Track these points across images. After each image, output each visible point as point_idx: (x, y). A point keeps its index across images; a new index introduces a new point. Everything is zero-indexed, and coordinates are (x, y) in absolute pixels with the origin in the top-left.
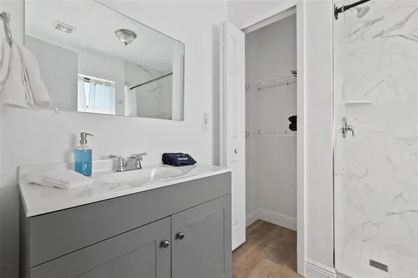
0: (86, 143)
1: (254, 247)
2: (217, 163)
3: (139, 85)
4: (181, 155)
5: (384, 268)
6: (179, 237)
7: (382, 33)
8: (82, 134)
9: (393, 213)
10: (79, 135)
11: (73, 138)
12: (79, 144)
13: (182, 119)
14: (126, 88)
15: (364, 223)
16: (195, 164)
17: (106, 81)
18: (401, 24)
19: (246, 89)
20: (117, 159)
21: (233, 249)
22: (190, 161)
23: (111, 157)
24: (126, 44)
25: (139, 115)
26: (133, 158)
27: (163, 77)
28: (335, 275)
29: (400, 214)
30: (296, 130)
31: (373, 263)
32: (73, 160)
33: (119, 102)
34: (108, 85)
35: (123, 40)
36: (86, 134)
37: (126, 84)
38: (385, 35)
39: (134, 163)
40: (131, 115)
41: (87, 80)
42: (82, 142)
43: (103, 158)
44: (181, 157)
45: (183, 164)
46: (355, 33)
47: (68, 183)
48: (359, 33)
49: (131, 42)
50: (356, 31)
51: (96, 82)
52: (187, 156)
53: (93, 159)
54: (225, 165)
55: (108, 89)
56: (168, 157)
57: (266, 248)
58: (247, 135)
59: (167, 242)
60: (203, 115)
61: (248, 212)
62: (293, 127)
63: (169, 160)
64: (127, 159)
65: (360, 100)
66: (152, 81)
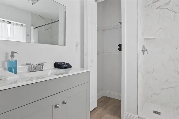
0: (14, 57)
1: (101, 109)
2: (82, 67)
3: (40, 26)
4: (64, 63)
5: (159, 113)
6: (64, 103)
7: (160, 7)
8: (12, 52)
9: (164, 89)
10: (10, 53)
11: (7, 54)
12: (10, 58)
13: (65, 45)
14: (32, 28)
15: (152, 94)
16: (71, 68)
17: (20, 23)
18: (167, 4)
19: (97, 30)
20: (31, 65)
21: (91, 111)
22: (69, 67)
23: (27, 64)
24: (33, 4)
25: (39, 42)
26: (39, 65)
27: (54, 22)
28: (138, 118)
29: (167, 89)
30: (121, 51)
31: (155, 112)
32: (6, 66)
33: (28, 35)
34: (22, 26)
35: (31, 2)
36: (14, 52)
37: (32, 25)
38: (161, 8)
39: (39, 67)
40: (35, 43)
41: (9, 22)
42: (11, 56)
43: (23, 65)
44: (64, 64)
45: (65, 68)
46: (148, 6)
47: (6, 77)
48: (150, 6)
49: (35, 3)
50: (149, 5)
51: (14, 24)
52: (67, 64)
53: (17, 65)
54: (87, 68)
55: (21, 28)
56: (57, 64)
57: (107, 109)
58: (98, 53)
59: (58, 105)
60: (75, 43)
61: (98, 92)
62: (120, 49)
63: (58, 66)
64: (35, 66)
65: (151, 37)
66: (47, 24)
